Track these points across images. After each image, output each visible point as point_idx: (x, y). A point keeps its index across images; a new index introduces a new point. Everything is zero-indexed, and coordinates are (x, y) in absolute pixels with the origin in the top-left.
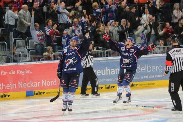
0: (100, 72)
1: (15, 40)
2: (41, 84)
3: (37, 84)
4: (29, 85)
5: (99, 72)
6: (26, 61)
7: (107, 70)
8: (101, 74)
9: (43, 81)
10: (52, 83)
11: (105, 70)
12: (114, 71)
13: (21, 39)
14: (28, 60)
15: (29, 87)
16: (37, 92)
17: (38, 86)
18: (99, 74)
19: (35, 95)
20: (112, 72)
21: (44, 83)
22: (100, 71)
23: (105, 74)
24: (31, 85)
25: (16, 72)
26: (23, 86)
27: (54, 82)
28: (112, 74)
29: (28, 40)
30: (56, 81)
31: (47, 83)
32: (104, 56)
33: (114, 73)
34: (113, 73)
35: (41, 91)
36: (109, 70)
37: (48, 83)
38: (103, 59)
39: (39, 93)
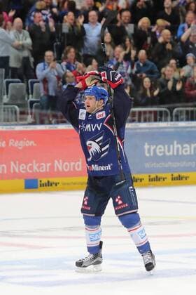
0: (163, 150)
1: (8, 83)
2: (52, 167)
3: (45, 167)
4: (31, 168)
5: (160, 148)
6: (26, 123)
7: (176, 146)
8: (164, 152)
9: (56, 162)
10: (74, 165)
11: (171, 146)
12: (188, 149)
13: (18, 82)
14: (30, 122)
15: (31, 171)
16: (44, 181)
17: (48, 170)
18: (160, 152)
19: (41, 186)
20: (184, 149)
21: (59, 165)
22: (162, 147)
23: (171, 153)
24: (35, 168)
25: (7, 144)
26: (19, 168)
27: (76, 165)
28: (185, 154)
29: (32, 83)
30: (80, 163)
31: (64, 166)
32: (172, 120)
33: (188, 153)
34: (186, 151)
35: (51, 180)
36: (179, 146)
37: (67, 165)
38: (169, 125)
39: (49, 184)
